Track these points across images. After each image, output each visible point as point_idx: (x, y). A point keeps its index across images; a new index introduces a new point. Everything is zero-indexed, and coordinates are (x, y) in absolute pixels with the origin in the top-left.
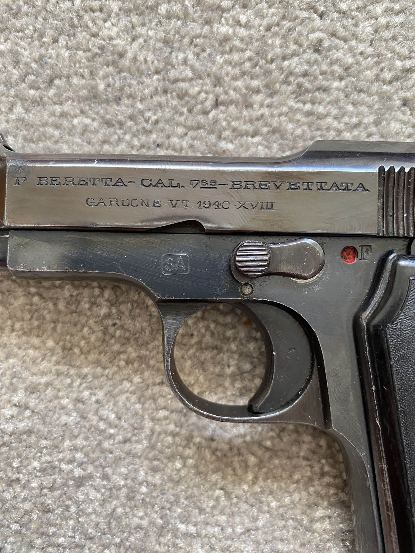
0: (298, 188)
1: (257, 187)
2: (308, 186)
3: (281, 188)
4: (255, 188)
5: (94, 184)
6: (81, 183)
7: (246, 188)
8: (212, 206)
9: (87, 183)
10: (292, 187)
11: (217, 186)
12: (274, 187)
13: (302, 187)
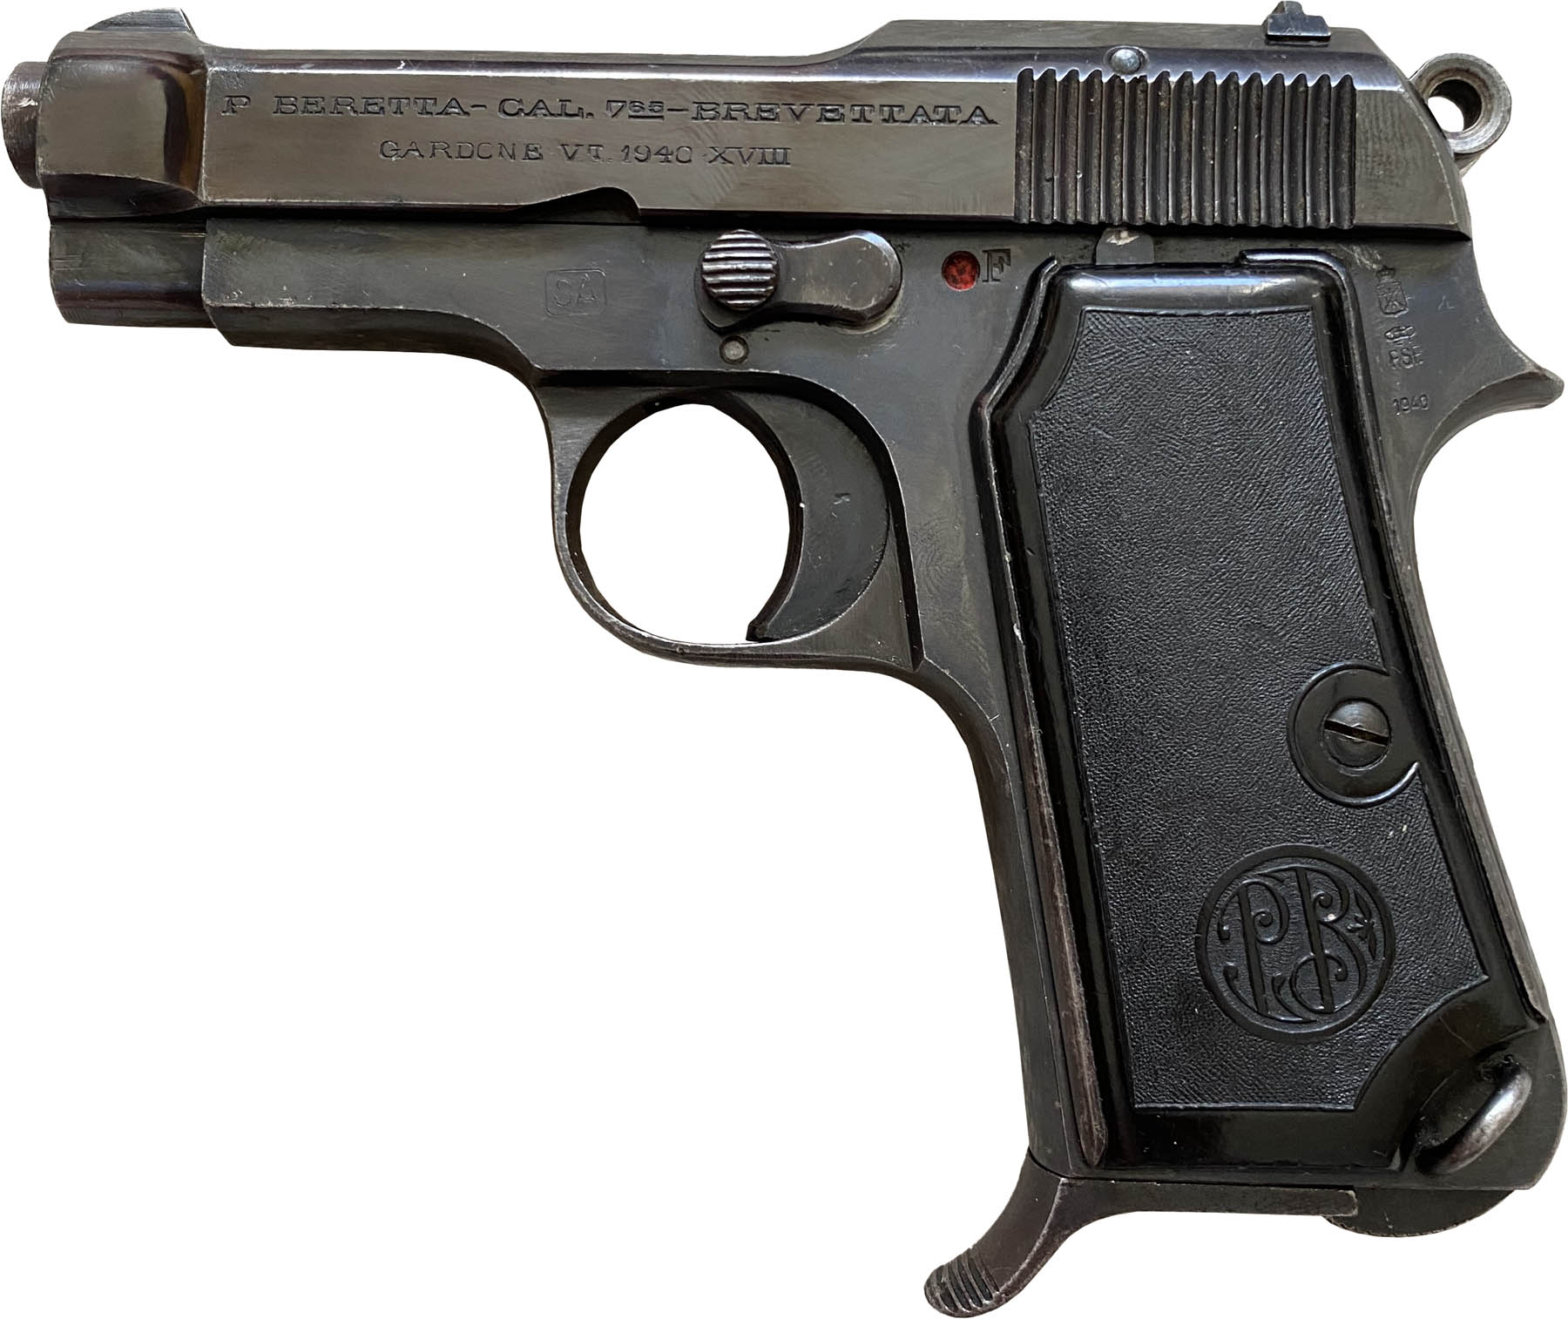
0: (842, 118)
1: (753, 116)
2: (862, 113)
3: (804, 117)
4: (749, 118)
5: (399, 111)
6: (370, 108)
7: (729, 117)
8: (653, 157)
9: (382, 108)
10: (829, 115)
11: (665, 113)
12: (789, 115)
13: (849, 115)
